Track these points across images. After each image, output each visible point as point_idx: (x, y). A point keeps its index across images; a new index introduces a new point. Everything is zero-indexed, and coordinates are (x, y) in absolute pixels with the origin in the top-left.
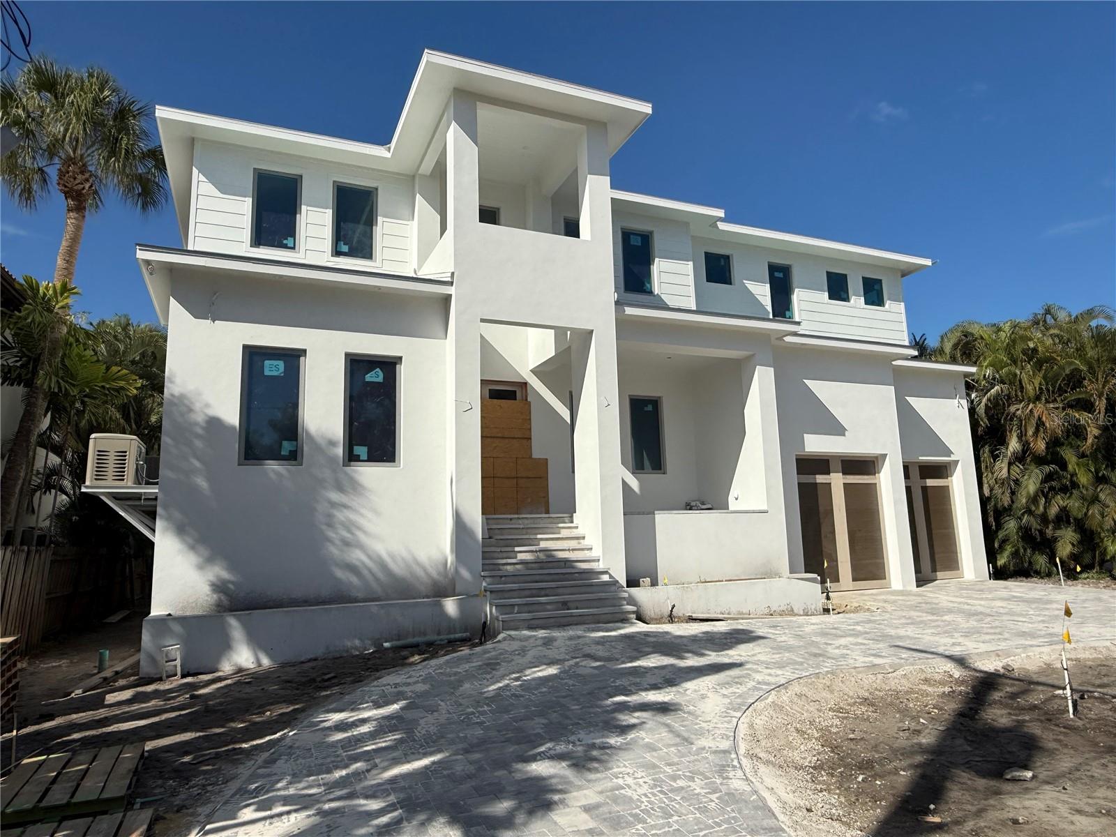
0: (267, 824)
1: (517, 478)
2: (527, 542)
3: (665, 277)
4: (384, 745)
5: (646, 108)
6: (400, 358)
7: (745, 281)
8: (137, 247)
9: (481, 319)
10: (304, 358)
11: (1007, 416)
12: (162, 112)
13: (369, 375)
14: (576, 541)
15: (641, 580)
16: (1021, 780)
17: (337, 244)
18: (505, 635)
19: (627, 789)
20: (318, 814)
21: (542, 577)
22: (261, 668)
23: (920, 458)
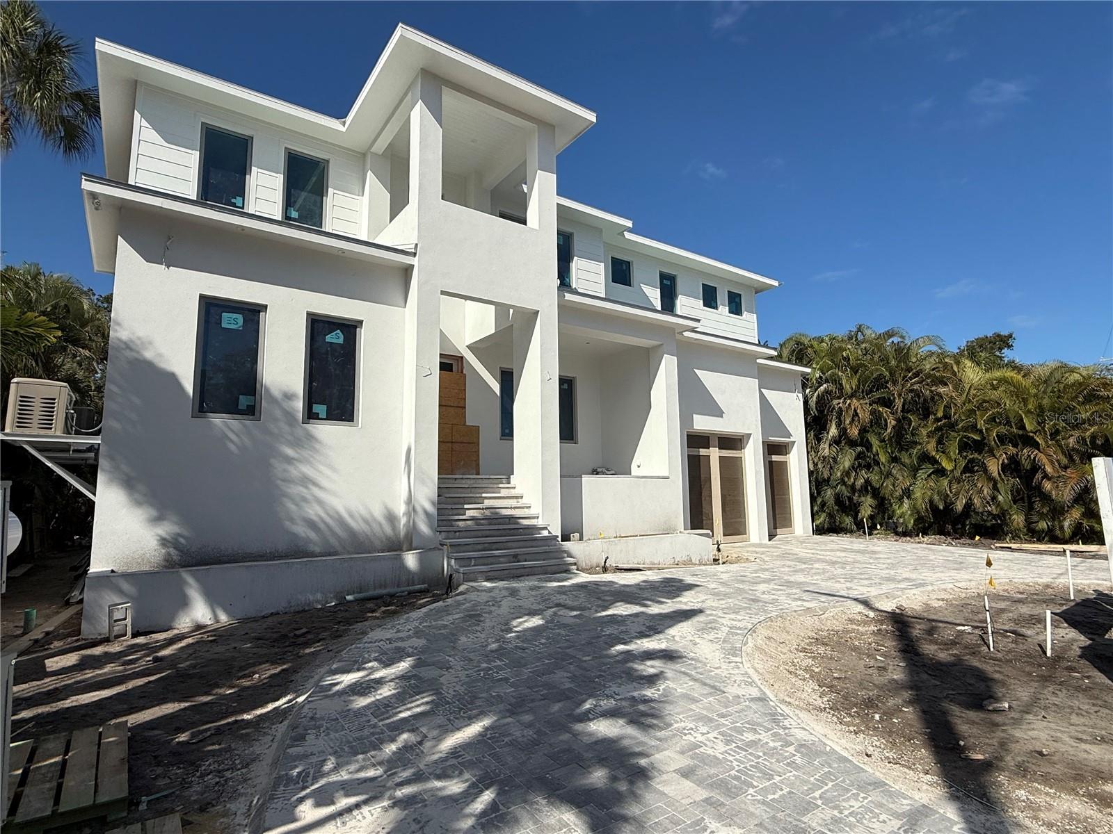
0: (339, 824)
1: (452, 442)
2: (473, 500)
3: (582, 275)
4: (419, 710)
5: (592, 117)
6: (361, 322)
7: (641, 285)
8: (83, 177)
9: (441, 291)
10: (264, 313)
11: (829, 408)
12: (102, 46)
13: (329, 336)
14: (515, 500)
15: (572, 535)
16: (1000, 710)
17: (287, 209)
18: (467, 587)
19: (704, 747)
20: (394, 805)
21: (491, 533)
22: (219, 625)
23: (770, 438)
